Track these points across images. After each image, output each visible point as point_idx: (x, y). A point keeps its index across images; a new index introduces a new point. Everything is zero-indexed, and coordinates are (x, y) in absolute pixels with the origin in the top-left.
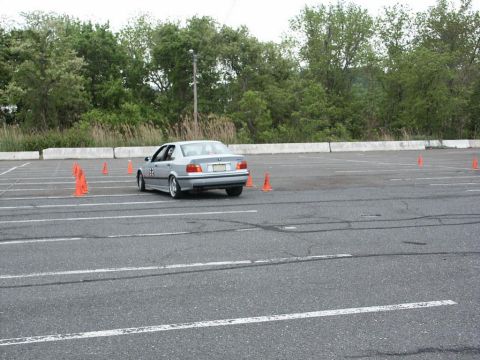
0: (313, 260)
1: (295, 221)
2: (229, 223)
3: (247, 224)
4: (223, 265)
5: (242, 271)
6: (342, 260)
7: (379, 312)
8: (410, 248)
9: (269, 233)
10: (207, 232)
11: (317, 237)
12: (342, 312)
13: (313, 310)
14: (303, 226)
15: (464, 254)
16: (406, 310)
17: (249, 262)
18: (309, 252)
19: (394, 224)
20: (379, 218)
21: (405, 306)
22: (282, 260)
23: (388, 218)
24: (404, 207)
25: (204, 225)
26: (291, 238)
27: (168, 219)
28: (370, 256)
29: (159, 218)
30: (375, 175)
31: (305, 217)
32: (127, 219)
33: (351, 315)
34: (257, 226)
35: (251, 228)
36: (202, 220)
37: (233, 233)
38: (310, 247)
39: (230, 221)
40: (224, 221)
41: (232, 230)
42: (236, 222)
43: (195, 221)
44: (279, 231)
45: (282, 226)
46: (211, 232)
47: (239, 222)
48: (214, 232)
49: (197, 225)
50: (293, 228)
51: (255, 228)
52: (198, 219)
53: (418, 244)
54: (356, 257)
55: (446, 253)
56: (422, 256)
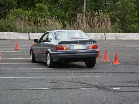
1: (123, 84)
3: (89, 85)
9: (101, 90)
10: (61, 89)
11: (131, 95)
14: (126, 88)
25: (62, 84)
27: (41, 79)
29: (35, 79)
31: (130, 82)
32: (14, 79)
34: (95, 86)
35: (91, 87)
36: (62, 81)
37: (77, 90)
38: (122, 101)
39: (79, 83)
40: (75, 82)
41: (77, 88)
42: (83, 83)
43: (57, 82)
44: (108, 90)
45: (111, 87)
46: (63, 89)
47: (85, 84)
48: (65, 89)
49: (57, 84)
50: (118, 89)
51: (93, 87)
52: (59, 81)
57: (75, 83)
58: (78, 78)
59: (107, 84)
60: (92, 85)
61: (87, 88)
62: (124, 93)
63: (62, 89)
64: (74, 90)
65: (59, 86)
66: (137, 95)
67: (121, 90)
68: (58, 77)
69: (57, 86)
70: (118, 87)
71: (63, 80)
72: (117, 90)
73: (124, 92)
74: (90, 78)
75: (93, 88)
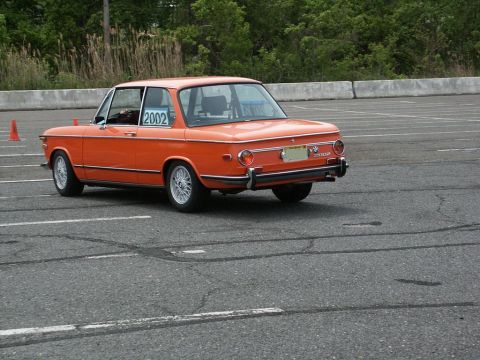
0: (203, 321)
1: (213, 237)
2: (80, 243)
3: (112, 243)
4: (13, 337)
5: (43, 350)
6: (258, 320)
8: (405, 293)
9: (148, 261)
10: (28, 262)
11: (235, 270)
14: (221, 248)
17: (71, 327)
18: (202, 305)
19: (399, 241)
20: (375, 229)
22: (139, 322)
23: (393, 228)
24: (433, 206)
25: (29, 247)
30: (413, 142)
34: (133, 248)
35: (118, 253)
36: (34, 236)
37: (77, 264)
38: (210, 293)
39: (84, 239)
40: (73, 238)
41: (77, 257)
42: (96, 240)
43: (18, 239)
44: (169, 259)
45: (179, 248)
46: (33, 262)
47: (101, 241)
48: (40, 262)
49: (15, 248)
50: (198, 251)
51: (126, 252)
52: (25, 236)
53: (425, 283)
54: (290, 313)
55: (471, 304)
56: (420, 311)
57: (72, 241)
58: (83, 223)
59: (166, 238)
60: (123, 245)
61: (106, 254)
62: (217, 264)
63: (30, 265)
64: (68, 264)
65: (20, 254)
66: (253, 269)
67: (208, 257)
68: (21, 224)
69: (15, 254)
70: (199, 245)
71: (36, 233)
72: (196, 257)
73: (215, 260)
74: (118, 221)
75: (124, 255)
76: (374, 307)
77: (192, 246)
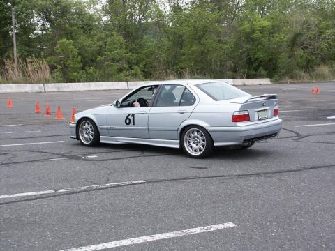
0: (111, 187)
2: (38, 154)
3: (54, 154)
4: (28, 196)
5: (45, 202)
6: (136, 186)
7: (170, 239)
8: (194, 172)
9: (74, 162)
10: (17, 163)
12: (136, 240)
13: (109, 240)
14: (103, 155)
15: (239, 176)
16: (194, 235)
17: (52, 192)
18: (108, 180)
21: (193, 230)
22: (83, 188)
25: (15, 156)
26: (93, 166)
28: (161, 181)
33: (144, 244)
34: (63, 155)
35: (57, 158)
36: (14, 151)
37: (40, 163)
38: (109, 175)
39: (38, 152)
40: (33, 152)
41: (40, 160)
42: (44, 152)
43: (7, 152)
44: (82, 160)
45: (85, 155)
46: (20, 163)
48: (23, 162)
49: (8, 157)
50: (94, 156)
52: (10, 151)
53: (200, 168)
54: (149, 182)
55: (224, 176)
56: (204, 180)
58: (34, 145)
60: (58, 154)
61: (52, 158)
62: (105, 162)
64: (36, 163)
65: (12, 159)
67: (100, 159)
68: (5, 145)
69: (9, 160)
72: (94, 159)
73: (104, 160)
74: (50, 144)
76: (184, 179)
77: (91, 154)
